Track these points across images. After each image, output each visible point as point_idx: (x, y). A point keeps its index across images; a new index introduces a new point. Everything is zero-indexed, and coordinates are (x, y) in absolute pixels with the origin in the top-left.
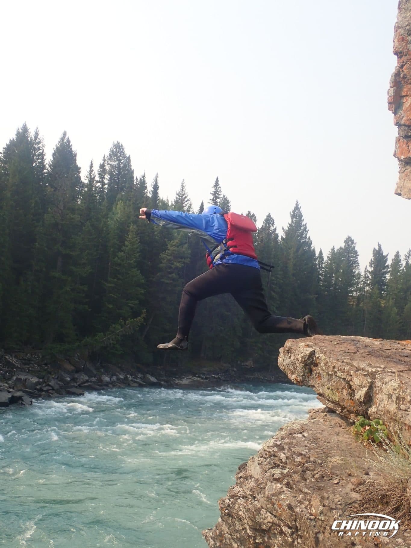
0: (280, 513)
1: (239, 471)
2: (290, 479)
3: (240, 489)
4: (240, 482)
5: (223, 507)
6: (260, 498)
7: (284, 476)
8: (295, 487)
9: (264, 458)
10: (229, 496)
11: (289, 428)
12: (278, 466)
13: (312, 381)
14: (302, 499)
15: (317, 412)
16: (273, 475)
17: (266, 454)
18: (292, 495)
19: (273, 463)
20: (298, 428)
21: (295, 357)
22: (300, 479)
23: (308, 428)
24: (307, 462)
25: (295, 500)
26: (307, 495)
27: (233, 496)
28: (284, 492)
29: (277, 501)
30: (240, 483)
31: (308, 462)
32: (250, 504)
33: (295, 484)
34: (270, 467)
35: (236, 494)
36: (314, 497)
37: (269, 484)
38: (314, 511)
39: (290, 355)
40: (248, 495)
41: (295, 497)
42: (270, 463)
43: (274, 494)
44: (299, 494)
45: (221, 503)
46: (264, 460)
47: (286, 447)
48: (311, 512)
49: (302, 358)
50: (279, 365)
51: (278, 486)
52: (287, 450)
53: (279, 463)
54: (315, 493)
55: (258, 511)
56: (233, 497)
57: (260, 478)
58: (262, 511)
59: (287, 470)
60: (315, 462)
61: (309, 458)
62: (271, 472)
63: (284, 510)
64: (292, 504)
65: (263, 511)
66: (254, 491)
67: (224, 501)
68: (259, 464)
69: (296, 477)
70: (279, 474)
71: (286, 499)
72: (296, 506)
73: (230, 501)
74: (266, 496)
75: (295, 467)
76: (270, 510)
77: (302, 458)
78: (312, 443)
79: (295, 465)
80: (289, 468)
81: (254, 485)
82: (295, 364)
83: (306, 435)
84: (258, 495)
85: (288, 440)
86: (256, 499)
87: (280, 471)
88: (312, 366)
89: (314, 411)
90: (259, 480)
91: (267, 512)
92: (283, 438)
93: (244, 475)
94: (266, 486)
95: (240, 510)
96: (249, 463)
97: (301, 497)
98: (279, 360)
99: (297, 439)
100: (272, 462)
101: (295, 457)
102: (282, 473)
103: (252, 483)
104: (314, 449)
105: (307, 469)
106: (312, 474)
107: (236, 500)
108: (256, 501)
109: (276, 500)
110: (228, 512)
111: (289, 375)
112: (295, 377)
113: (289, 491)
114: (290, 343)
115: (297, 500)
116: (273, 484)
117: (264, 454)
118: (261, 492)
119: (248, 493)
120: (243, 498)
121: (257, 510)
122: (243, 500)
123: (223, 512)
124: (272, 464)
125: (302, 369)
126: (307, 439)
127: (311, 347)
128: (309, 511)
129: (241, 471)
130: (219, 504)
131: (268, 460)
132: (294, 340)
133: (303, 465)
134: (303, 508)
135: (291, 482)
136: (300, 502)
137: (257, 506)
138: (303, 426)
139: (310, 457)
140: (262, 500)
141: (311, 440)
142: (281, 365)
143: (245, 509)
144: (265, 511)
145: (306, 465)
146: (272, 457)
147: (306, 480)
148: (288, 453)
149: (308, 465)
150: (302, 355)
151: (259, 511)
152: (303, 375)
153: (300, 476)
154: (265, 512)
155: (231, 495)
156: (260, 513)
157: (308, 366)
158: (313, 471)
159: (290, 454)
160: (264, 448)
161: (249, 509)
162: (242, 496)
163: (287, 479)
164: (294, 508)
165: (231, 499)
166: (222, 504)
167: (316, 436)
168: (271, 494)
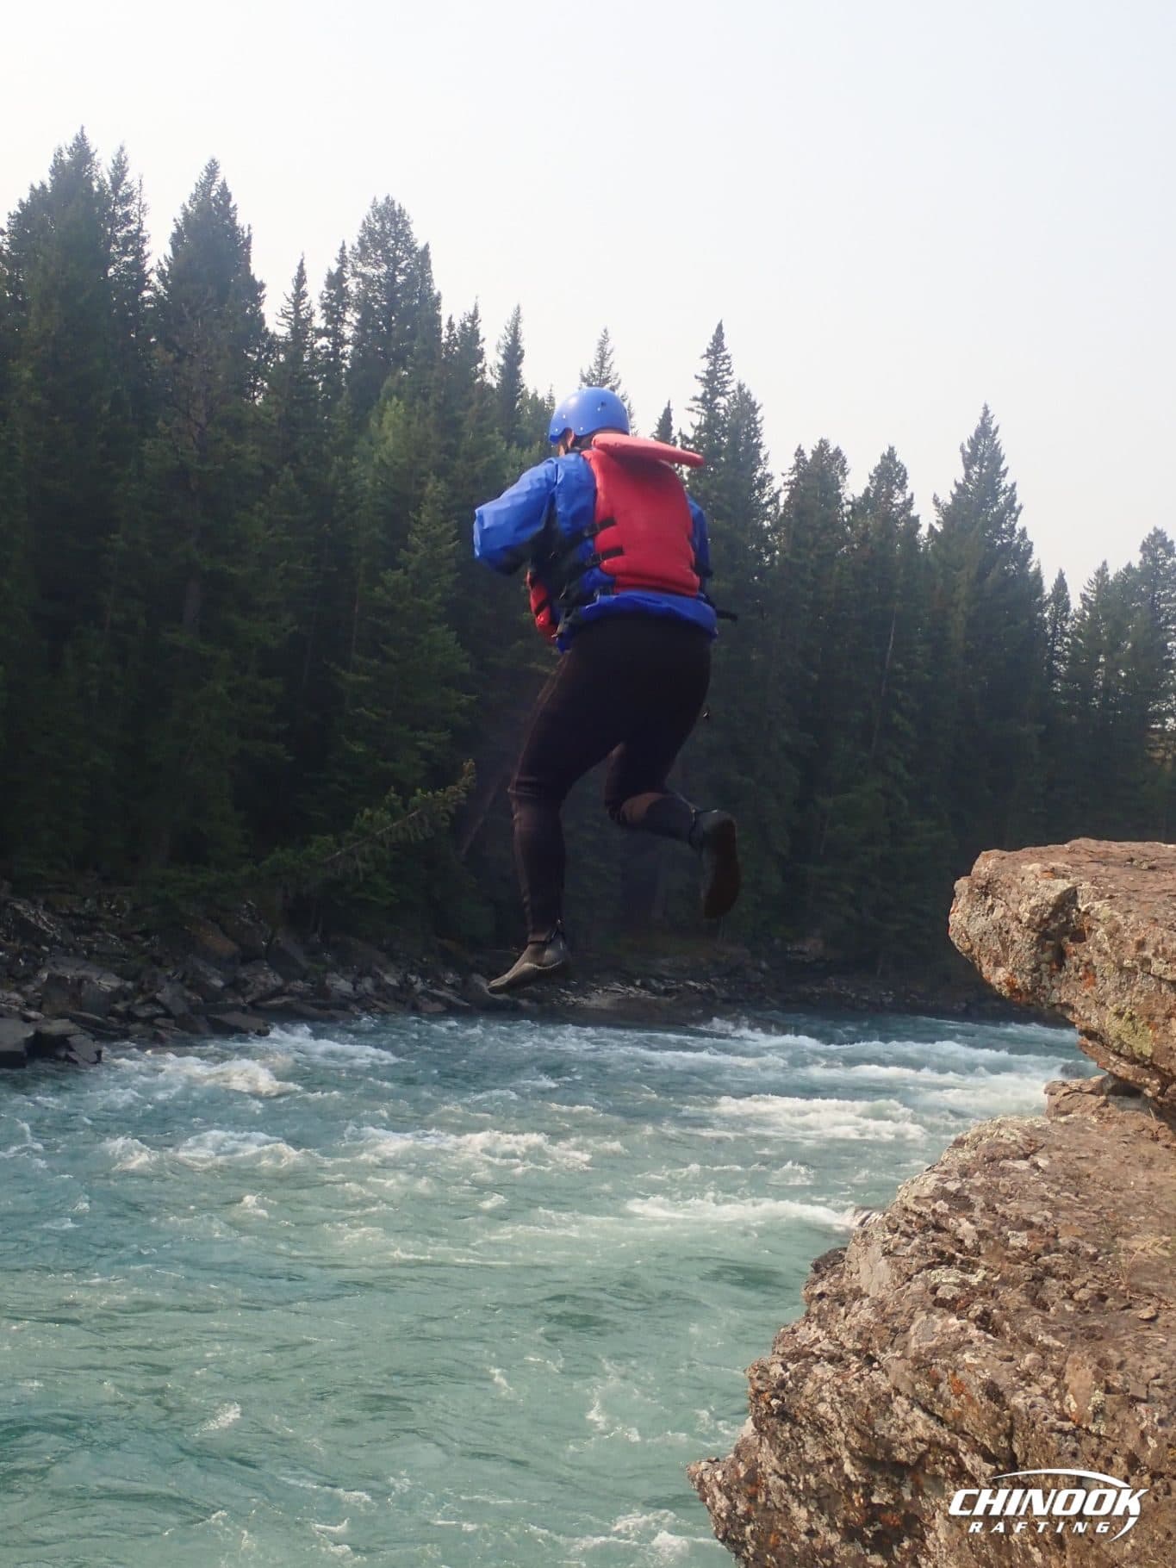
0: (959, 1409)
1: (816, 1276)
2: (992, 1303)
3: (821, 1333)
4: (820, 1309)
5: (763, 1389)
6: (890, 1361)
7: (972, 1293)
8: (1008, 1329)
9: (902, 1233)
10: (783, 1354)
11: (985, 1140)
12: (950, 1261)
13: (1062, 992)
14: (1034, 1365)
15: (1076, 1091)
16: (934, 1290)
17: (909, 1222)
18: (1000, 1352)
19: (935, 1250)
20: (1015, 1142)
21: (1009, 909)
22: (1026, 1303)
23: (1050, 1141)
24: (1047, 1250)
25: (1008, 1371)
26: (1049, 1356)
27: (794, 1354)
28: (971, 1342)
29: (950, 1372)
30: (818, 1315)
31: (1053, 1248)
32: (856, 1380)
33: (1008, 1320)
34: (923, 1262)
35: (807, 1349)
36: (1074, 1361)
37: (921, 1317)
38: (1073, 1405)
39: (989, 902)
40: (850, 1351)
41: (1011, 1359)
42: (924, 1252)
43: (937, 1348)
44: (1021, 1350)
45: (755, 1376)
46: (904, 1240)
47: (978, 1200)
48: (1063, 1410)
49: (1033, 912)
50: (951, 934)
51: (952, 1326)
52: (982, 1210)
53: (952, 1251)
54: (1077, 1347)
55: (883, 1402)
56: (795, 1356)
57: (891, 1298)
58: (895, 1404)
59: (981, 1273)
60: (1074, 1250)
61: (1055, 1237)
62: (925, 1280)
63: (971, 1399)
64: (999, 1382)
65: (900, 1405)
66: (870, 1340)
67: (768, 1372)
68: (887, 1253)
69: (1013, 1297)
70: (955, 1285)
71: (978, 1367)
72: (1014, 1390)
73: (786, 1369)
74: (912, 1354)
75: (1007, 1265)
76: (922, 1402)
77: (1031, 1238)
78: (1063, 1190)
79: (1008, 1258)
80: (985, 1269)
81: (871, 1318)
82: (1007, 932)
83: (1043, 1163)
84: (883, 1350)
85: (983, 1180)
86: (875, 1365)
87: (957, 1277)
88: (1067, 939)
89: (1066, 1090)
90: (886, 1305)
91: (912, 1409)
92: (965, 1173)
93: (834, 1290)
94: (911, 1323)
95: (822, 1400)
96: (854, 1250)
97: (1030, 1360)
98: (951, 917)
99: (1013, 1175)
100: (929, 1246)
101: (1010, 1233)
102: (963, 1284)
103: (864, 1313)
104: (1069, 1208)
105: (1049, 1271)
106: (1064, 1287)
107: (808, 1366)
108: (876, 1370)
109: (946, 1368)
110: (779, 1407)
111: (987, 969)
112: (1007, 975)
113: (988, 1341)
114: (990, 863)
115: (1015, 1369)
116: (934, 1317)
117: (902, 1221)
118: (893, 1341)
119: (849, 1345)
120: (831, 1360)
121: (877, 1399)
122: (830, 1367)
123: (763, 1404)
124: (931, 1253)
125: (1030, 949)
126: (1046, 1176)
127: (1064, 877)
128: (1057, 1404)
129: (822, 1277)
130: (751, 1378)
131: (917, 1241)
132: (1005, 853)
133: (1036, 1259)
134: (1037, 1396)
135: (995, 1311)
136: (1027, 1377)
137: (879, 1385)
138: (1033, 1136)
139: (1057, 1233)
140: (897, 1367)
141: (1061, 1181)
142: (961, 936)
143: (840, 1394)
144: (906, 1402)
145: (1047, 1258)
146: (930, 1233)
147: (1045, 1308)
148: (985, 1220)
149: (1051, 1259)
150: (1033, 902)
151: (885, 1402)
152: (1034, 970)
153: (1027, 1295)
154: (906, 1406)
155: (787, 1350)
156: (888, 1409)
157: (1051, 939)
158: (1066, 1277)
159: (992, 1222)
160: (904, 1201)
161: (854, 1396)
162: (826, 1354)
163: (983, 1303)
164: (1007, 1394)
165: (789, 1365)
166: (759, 1378)
167: (1077, 1169)
168: (930, 1349)
